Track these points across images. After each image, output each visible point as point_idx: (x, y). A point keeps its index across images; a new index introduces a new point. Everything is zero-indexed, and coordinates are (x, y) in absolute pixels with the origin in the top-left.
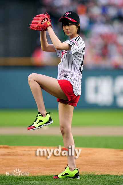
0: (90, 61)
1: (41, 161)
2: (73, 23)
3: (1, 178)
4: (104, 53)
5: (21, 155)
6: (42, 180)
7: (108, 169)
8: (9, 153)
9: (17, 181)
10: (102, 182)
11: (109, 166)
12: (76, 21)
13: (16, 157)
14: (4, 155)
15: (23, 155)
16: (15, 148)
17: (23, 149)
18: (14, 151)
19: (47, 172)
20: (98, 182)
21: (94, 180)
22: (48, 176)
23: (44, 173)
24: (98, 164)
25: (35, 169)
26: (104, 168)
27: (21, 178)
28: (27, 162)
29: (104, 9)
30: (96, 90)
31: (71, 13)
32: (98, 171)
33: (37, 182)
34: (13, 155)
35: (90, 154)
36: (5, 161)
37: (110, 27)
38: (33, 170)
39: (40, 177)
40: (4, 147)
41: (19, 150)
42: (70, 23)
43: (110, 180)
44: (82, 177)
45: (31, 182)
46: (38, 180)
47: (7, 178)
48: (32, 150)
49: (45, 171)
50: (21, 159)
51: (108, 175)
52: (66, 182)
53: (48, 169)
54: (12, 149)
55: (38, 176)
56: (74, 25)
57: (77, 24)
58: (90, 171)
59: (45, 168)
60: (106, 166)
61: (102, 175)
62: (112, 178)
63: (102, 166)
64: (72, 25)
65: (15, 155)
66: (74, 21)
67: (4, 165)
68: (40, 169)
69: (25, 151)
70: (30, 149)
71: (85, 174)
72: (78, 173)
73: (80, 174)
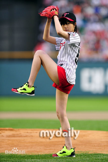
0: (84, 54)
1: (41, 142)
2: (70, 22)
3: (7, 156)
4: (97, 47)
5: (24, 137)
6: (42, 158)
7: (100, 149)
8: (14, 135)
9: (21, 159)
10: (95, 160)
11: (101, 146)
12: (73, 20)
13: (20, 138)
14: (9, 136)
15: (26, 136)
16: (19, 130)
17: (26, 131)
18: (18, 133)
19: (47, 151)
20: (91, 160)
21: (88, 159)
22: (48, 155)
23: (44, 152)
24: (91, 144)
25: (36, 149)
26: (97, 148)
27: (24, 156)
28: (29, 142)
29: (97, 9)
30: (90, 80)
31: (69, 14)
32: (91, 150)
33: (39, 160)
34: (17, 136)
35: (84, 136)
36: (10, 142)
37: (102, 25)
38: (34, 149)
39: (41, 155)
40: (9, 130)
41: (23, 132)
42: (68, 23)
43: (102, 158)
44: (78, 156)
45: (33, 160)
46: (39, 158)
47: (12, 156)
48: (33, 132)
49: (45, 150)
50: (24, 140)
51: (100, 154)
52: (64, 160)
53: (48, 148)
54: (16, 131)
55: (39, 155)
56: (72, 24)
57: (74, 23)
58: (85, 151)
59: (46, 148)
60: (99, 146)
61: (95, 154)
62: (104, 156)
63: (95, 146)
64: (70, 23)
65: (19, 137)
66: (72, 20)
67: (10, 145)
68: (41, 149)
69: (28, 133)
70: (32, 132)
71: (80, 153)
72: (74, 152)
73: (75, 153)
